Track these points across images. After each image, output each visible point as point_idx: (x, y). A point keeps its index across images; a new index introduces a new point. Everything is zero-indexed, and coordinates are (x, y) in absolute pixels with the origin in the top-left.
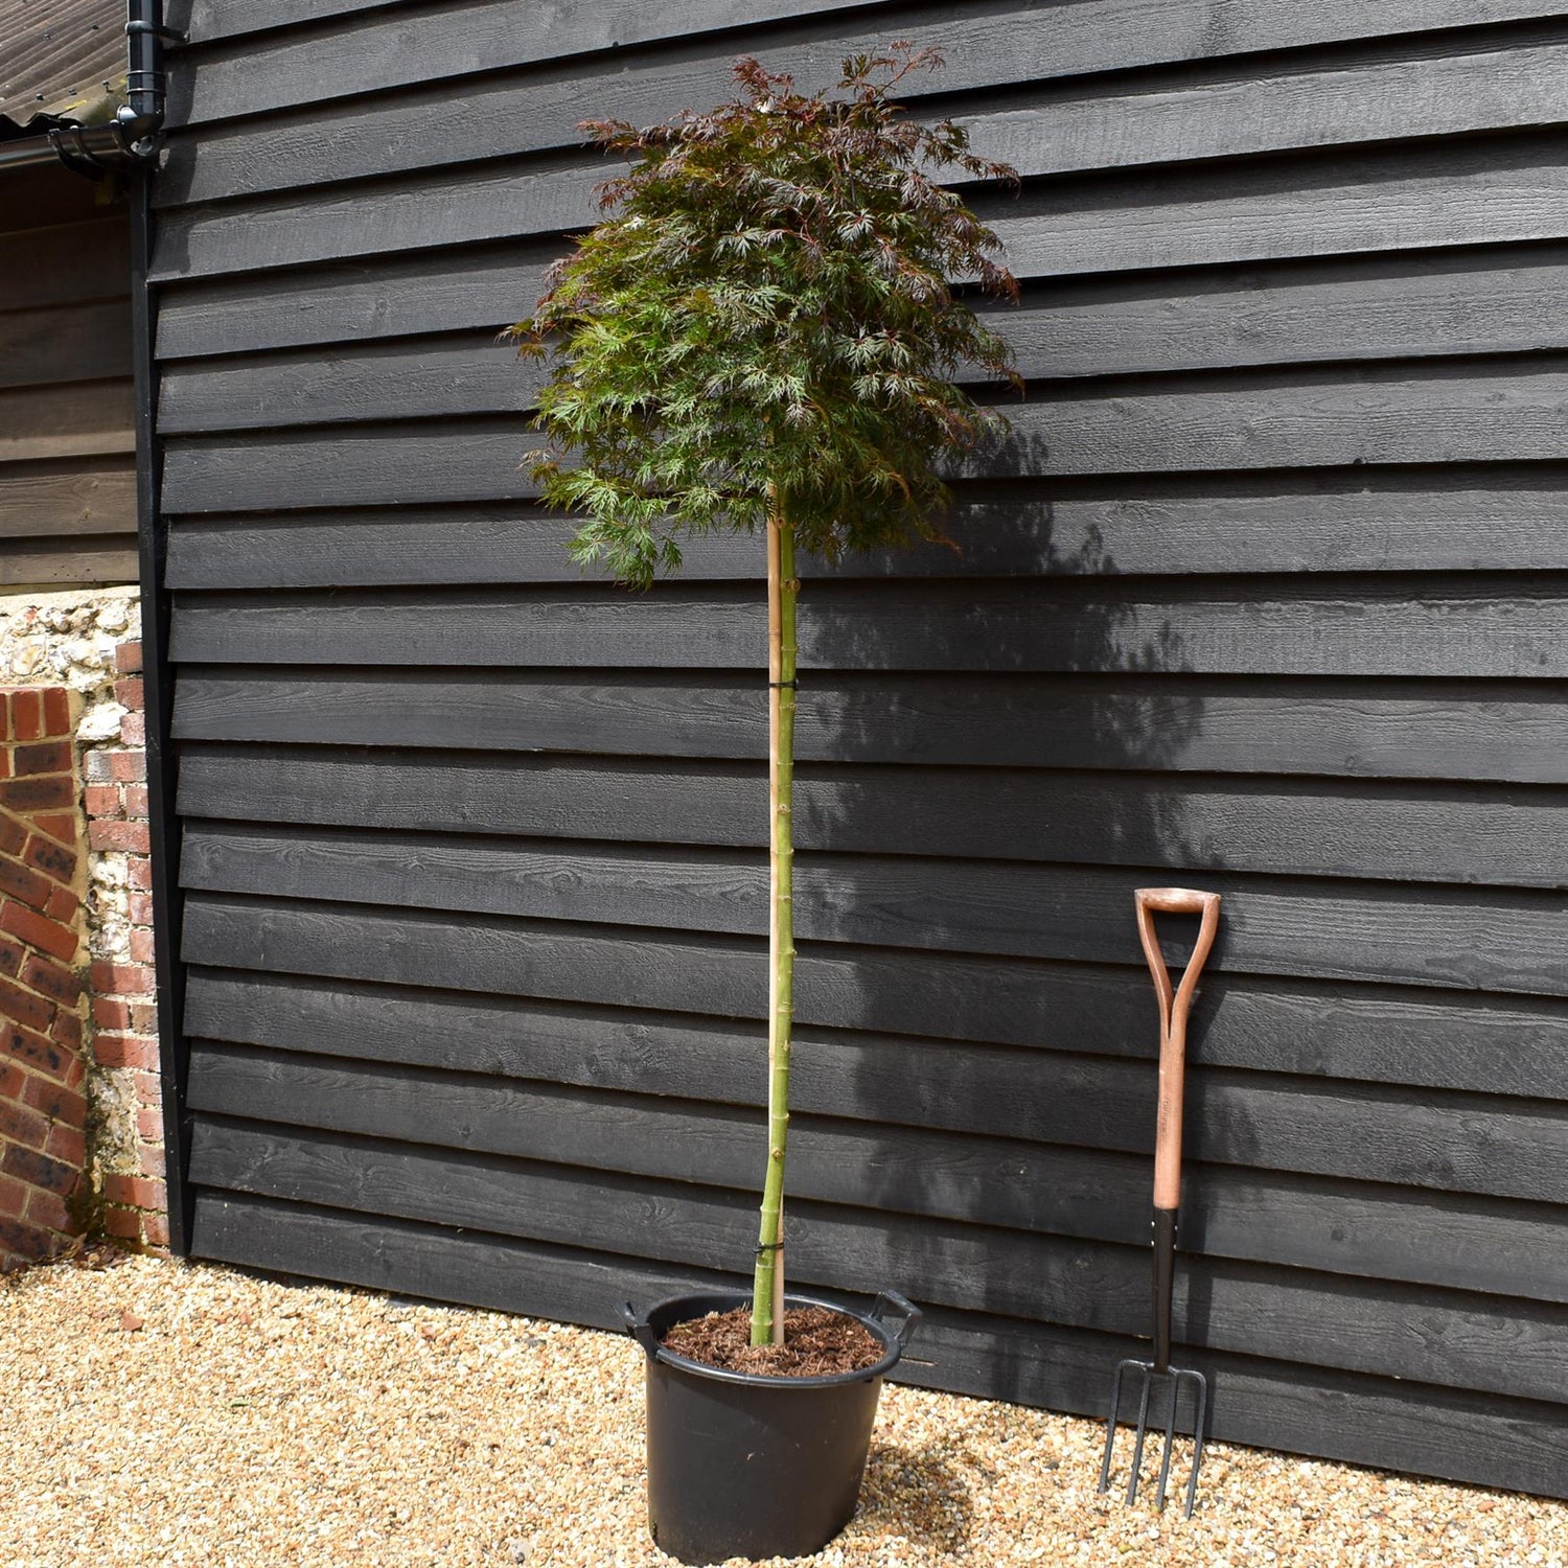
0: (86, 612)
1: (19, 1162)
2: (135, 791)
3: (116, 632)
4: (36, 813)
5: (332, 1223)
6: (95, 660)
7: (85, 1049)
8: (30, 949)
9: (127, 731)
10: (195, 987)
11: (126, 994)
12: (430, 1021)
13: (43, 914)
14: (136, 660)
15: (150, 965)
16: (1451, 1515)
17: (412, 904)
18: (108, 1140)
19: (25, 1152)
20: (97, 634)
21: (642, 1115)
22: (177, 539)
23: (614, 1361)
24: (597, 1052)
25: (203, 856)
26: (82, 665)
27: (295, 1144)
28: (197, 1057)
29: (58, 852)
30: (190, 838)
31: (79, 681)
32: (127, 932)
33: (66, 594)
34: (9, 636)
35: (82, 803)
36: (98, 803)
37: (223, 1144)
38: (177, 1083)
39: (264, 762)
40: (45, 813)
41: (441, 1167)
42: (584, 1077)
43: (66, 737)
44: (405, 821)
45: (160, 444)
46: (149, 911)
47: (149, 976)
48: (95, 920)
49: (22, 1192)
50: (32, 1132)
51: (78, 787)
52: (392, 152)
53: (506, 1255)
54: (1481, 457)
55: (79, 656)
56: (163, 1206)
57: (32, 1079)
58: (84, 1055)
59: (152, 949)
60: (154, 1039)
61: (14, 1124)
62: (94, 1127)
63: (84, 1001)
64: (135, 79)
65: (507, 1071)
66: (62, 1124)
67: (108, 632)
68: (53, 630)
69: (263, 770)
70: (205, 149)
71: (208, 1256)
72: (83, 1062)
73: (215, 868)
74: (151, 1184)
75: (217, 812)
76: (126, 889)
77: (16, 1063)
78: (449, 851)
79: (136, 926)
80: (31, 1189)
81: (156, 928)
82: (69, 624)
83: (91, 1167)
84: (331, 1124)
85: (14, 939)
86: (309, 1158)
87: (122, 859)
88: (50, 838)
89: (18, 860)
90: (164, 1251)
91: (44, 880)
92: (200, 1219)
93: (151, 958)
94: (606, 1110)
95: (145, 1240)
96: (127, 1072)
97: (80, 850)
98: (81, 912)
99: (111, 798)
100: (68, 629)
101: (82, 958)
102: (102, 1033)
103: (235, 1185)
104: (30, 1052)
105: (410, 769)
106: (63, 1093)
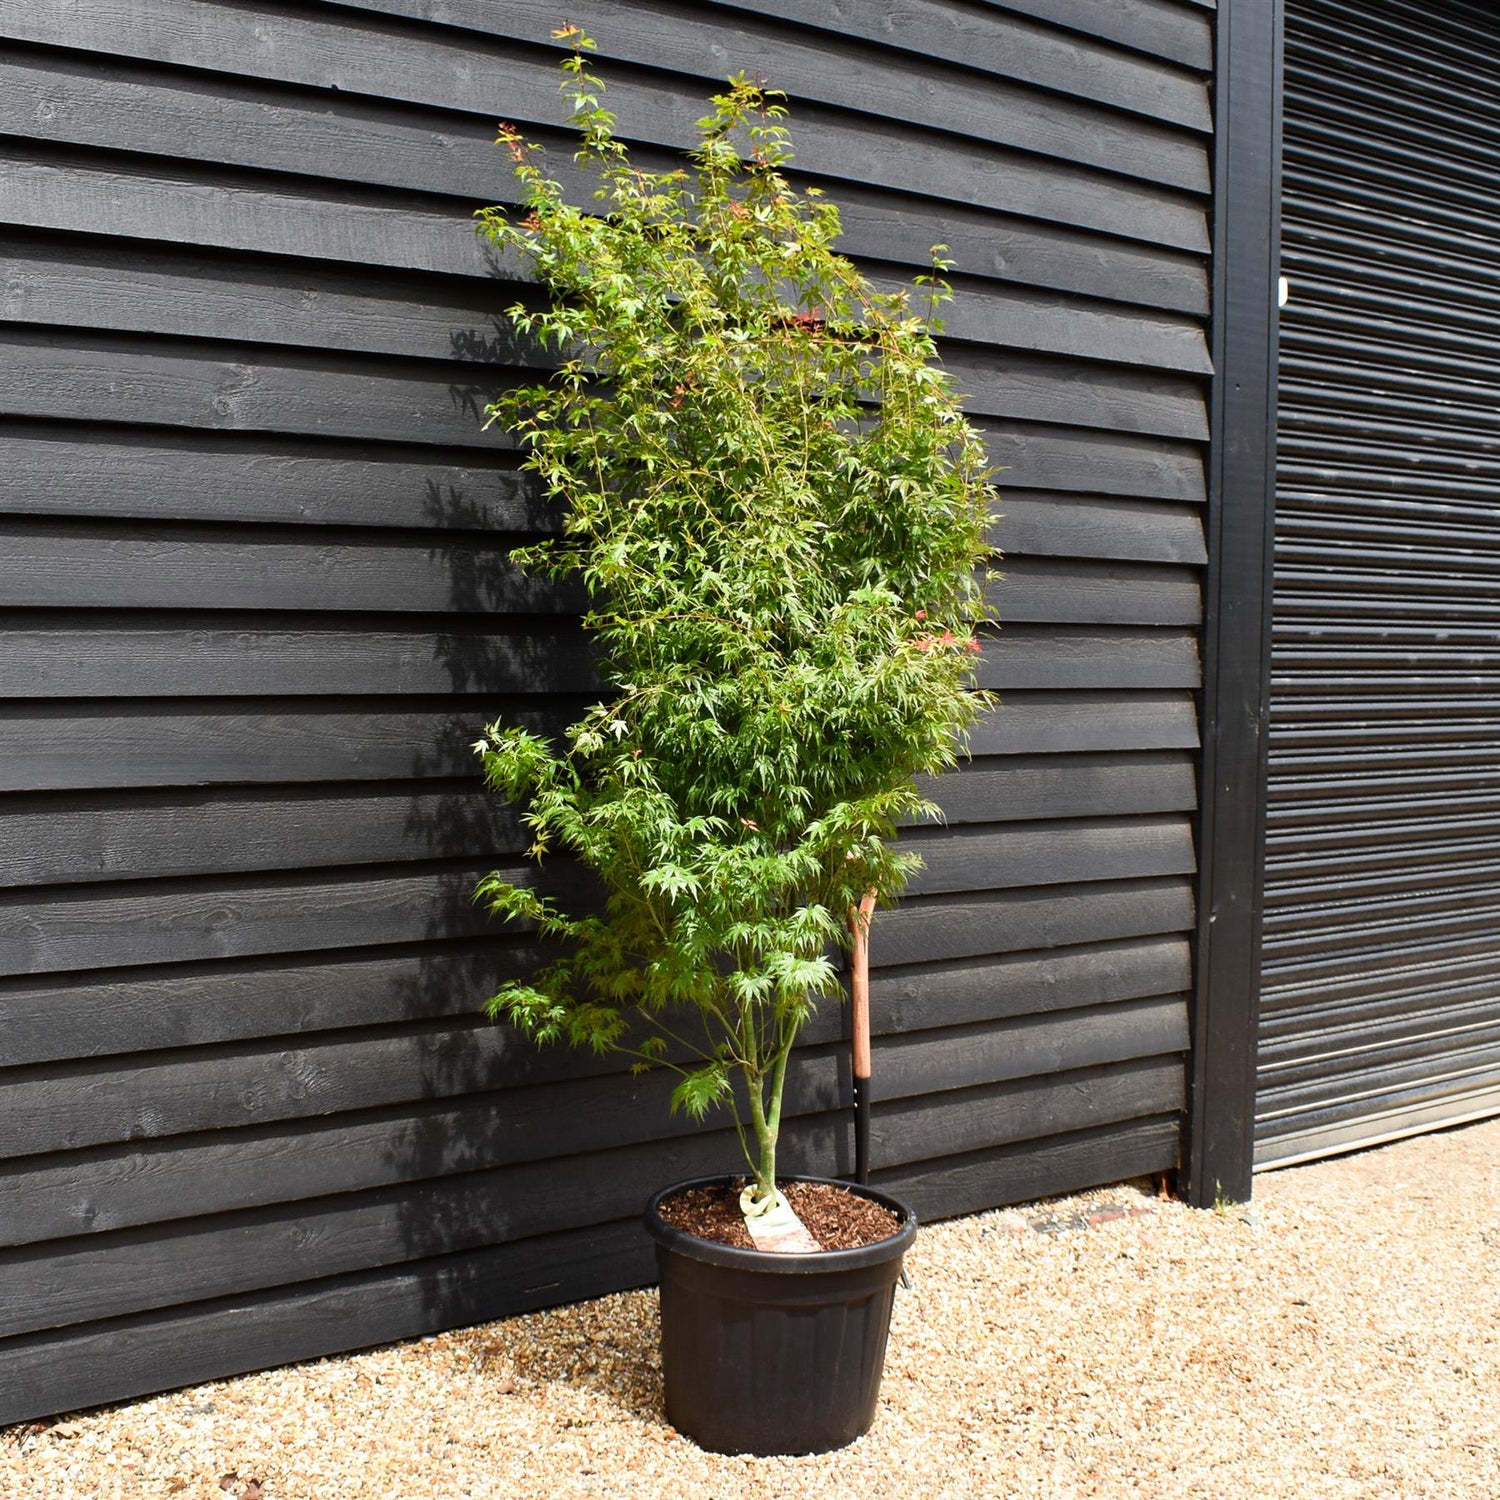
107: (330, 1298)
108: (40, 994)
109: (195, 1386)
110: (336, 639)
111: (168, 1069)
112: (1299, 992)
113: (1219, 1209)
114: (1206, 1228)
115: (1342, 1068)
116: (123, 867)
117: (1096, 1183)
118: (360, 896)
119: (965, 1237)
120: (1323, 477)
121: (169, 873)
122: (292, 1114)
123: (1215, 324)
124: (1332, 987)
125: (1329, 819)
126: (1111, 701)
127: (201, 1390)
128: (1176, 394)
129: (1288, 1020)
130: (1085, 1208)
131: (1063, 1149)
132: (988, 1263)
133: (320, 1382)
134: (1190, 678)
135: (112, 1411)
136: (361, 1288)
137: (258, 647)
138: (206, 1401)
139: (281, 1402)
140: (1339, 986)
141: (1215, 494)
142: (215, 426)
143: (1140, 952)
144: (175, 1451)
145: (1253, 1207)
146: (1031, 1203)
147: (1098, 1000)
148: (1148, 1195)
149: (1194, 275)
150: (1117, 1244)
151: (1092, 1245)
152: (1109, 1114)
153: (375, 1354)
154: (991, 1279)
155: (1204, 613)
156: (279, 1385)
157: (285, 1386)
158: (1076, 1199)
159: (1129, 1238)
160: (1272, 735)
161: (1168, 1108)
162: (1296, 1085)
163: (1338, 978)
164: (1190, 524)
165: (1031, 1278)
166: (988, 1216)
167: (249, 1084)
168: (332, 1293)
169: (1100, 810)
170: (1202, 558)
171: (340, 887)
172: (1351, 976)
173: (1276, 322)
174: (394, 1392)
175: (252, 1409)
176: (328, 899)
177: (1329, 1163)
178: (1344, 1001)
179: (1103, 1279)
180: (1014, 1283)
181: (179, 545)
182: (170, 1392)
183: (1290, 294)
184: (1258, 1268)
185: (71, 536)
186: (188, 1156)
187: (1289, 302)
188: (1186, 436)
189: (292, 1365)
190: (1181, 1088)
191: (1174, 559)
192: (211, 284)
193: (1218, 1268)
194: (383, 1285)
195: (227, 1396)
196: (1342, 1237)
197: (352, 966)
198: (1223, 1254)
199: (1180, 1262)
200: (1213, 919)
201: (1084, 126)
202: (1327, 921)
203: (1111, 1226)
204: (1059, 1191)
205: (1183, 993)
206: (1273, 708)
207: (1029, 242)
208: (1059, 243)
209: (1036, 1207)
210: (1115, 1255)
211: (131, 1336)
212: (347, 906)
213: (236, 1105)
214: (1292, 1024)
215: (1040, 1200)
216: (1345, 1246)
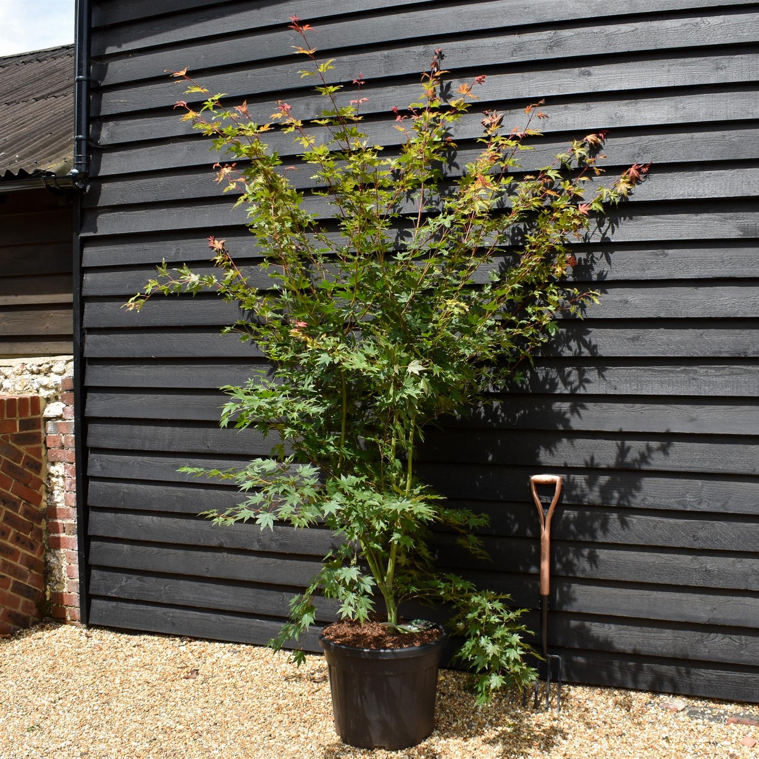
0: (47, 366)
1: (18, 588)
2: (69, 437)
3: (60, 374)
4: (27, 446)
5: (150, 608)
6: (51, 385)
7: (44, 542)
8: (23, 501)
9: (65, 414)
10: (93, 515)
11: (63, 519)
12: (193, 527)
13: (29, 487)
14: (71, 385)
15: (74, 507)
16: (587, 696)
17: (186, 481)
18: (53, 578)
19: (20, 584)
20: (52, 374)
21: (279, 561)
22: (89, 338)
23: (268, 658)
24: (261, 537)
25: (97, 464)
26: (46, 387)
27: (135, 577)
28: (93, 544)
29: (35, 462)
30: (91, 456)
31: (44, 394)
32: (63, 494)
33: (38, 359)
34: (13, 375)
35: (45, 442)
36: (52, 443)
37: (104, 578)
38: (85, 554)
39: (125, 426)
40: (30, 446)
41: (196, 584)
42: (256, 547)
43: (39, 416)
44: (183, 449)
45: (83, 300)
46: (74, 486)
47: (73, 512)
48: (50, 490)
49: (19, 600)
50: (23, 576)
51: (43, 436)
52: (184, 191)
53: (223, 618)
54: (593, 317)
55: (45, 383)
56: (77, 604)
57: (24, 554)
58: (43, 544)
59: (75, 501)
60: (75, 537)
61: (16, 572)
62: (47, 573)
63: (44, 522)
64: (79, 158)
65: (225, 546)
66: (34, 572)
67: (57, 374)
68: (32, 373)
69: (124, 429)
70: (105, 186)
71: (96, 623)
72: (43, 547)
73: (103, 468)
74: (72, 596)
75: (105, 446)
76: (63, 477)
77: (17, 547)
78: (202, 460)
79: (67, 491)
80: (22, 599)
81: (77, 492)
82: (39, 370)
83: (46, 590)
84: (150, 569)
85: (17, 497)
86: (141, 583)
87: (62, 465)
88: (32, 456)
89: (20, 465)
90: (77, 622)
91: (29, 473)
92: (93, 609)
93: (74, 504)
94: (265, 560)
95: (69, 618)
96: (62, 551)
97: (43, 461)
98: (43, 486)
99: (58, 440)
100: (39, 372)
101: (44, 505)
102: (52, 535)
103: (109, 594)
104: (23, 543)
105: (185, 429)
106: (35, 560)
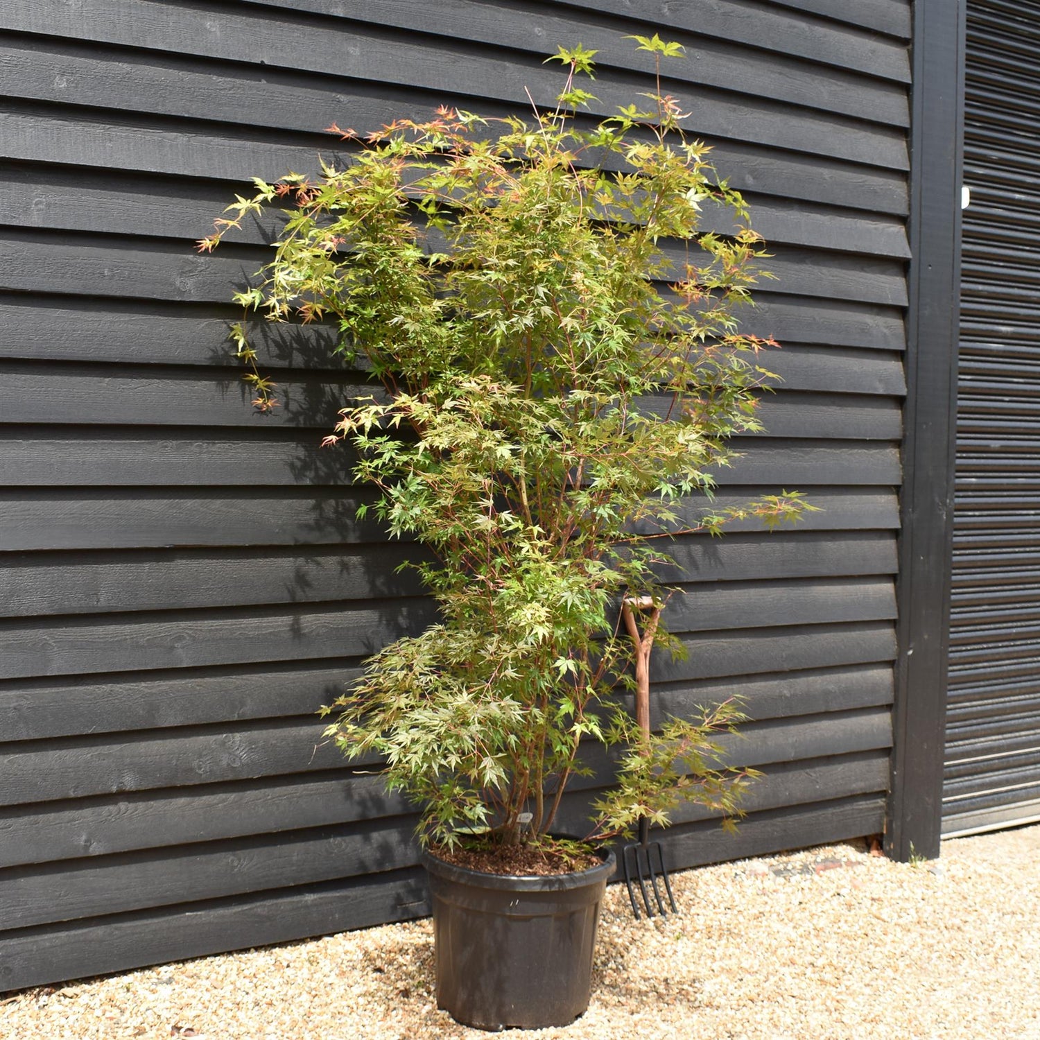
107: (257, 907)
108: (54, 690)
109: (160, 965)
110: (264, 446)
111: (143, 745)
112: (983, 708)
113: (914, 864)
114: (903, 876)
115: (1016, 764)
116: (113, 603)
117: (822, 842)
118: (279, 626)
119: (722, 878)
120: (1001, 332)
121: (145, 608)
122: (230, 777)
123: (913, 222)
124: (1008, 704)
125: (1005, 581)
126: (833, 494)
127: (164, 968)
128: (883, 273)
129: (974, 728)
130: (812, 860)
131: (796, 817)
132: (737, 897)
133: (248, 966)
134: (894, 477)
135: (102, 981)
136: (280, 901)
137: (208, 452)
138: (169, 975)
139: (220, 978)
140: (1013, 704)
141: (912, 344)
142: (178, 299)
143: (855, 676)
144: (143, 1008)
145: (939, 863)
146: (773, 855)
147: (823, 710)
148: (862, 852)
149: (897, 187)
150: (835, 886)
151: (815, 886)
152: (831, 793)
153: (289, 947)
154: (738, 908)
155: (904, 430)
156: (219, 966)
157: (223, 967)
158: (806, 853)
159: (843, 882)
160: (956, 520)
161: (876, 789)
162: (981, 776)
163: (1012, 698)
164: (895, 366)
165: (768, 908)
166: (739, 863)
167: (200, 756)
168: (258, 904)
169: (824, 572)
170: (903, 391)
171: (265, 620)
172: (1023, 697)
173: (960, 218)
174: (299, 973)
175: (199, 982)
176: (258, 628)
177: (1006, 833)
178: (1018, 715)
179: (820, 910)
180: (755, 911)
181: (153, 381)
182: (143, 969)
183: (971, 198)
184: (936, 906)
185: (76, 375)
186: (157, 805)
187: (971, 203)
188: (890, 302)
189: (230, 953)
190: (887, 774)
191: (881, 391)
192: (176, 200)
193: (907, 905)
194: (296, 899)
195: (183, 973)
196: (1003, 886)
197: (274, 674)
198: (912, 895)
199: (879, 900)
200: (910, 652)
201: (813, 80)
202: (1004, 656)
203: (829, 873)
204: (794, 847)
205: (887, 706)
206: (957, 500)
207: (771, 164)
208: (794, 164)
209: (776, 858)
210: (831, 893)
211: (116, 929)
212: (270, 633)
213: (192, 769)
214: (977, 730)
215: (780, 853)
216: (1004, 892)
